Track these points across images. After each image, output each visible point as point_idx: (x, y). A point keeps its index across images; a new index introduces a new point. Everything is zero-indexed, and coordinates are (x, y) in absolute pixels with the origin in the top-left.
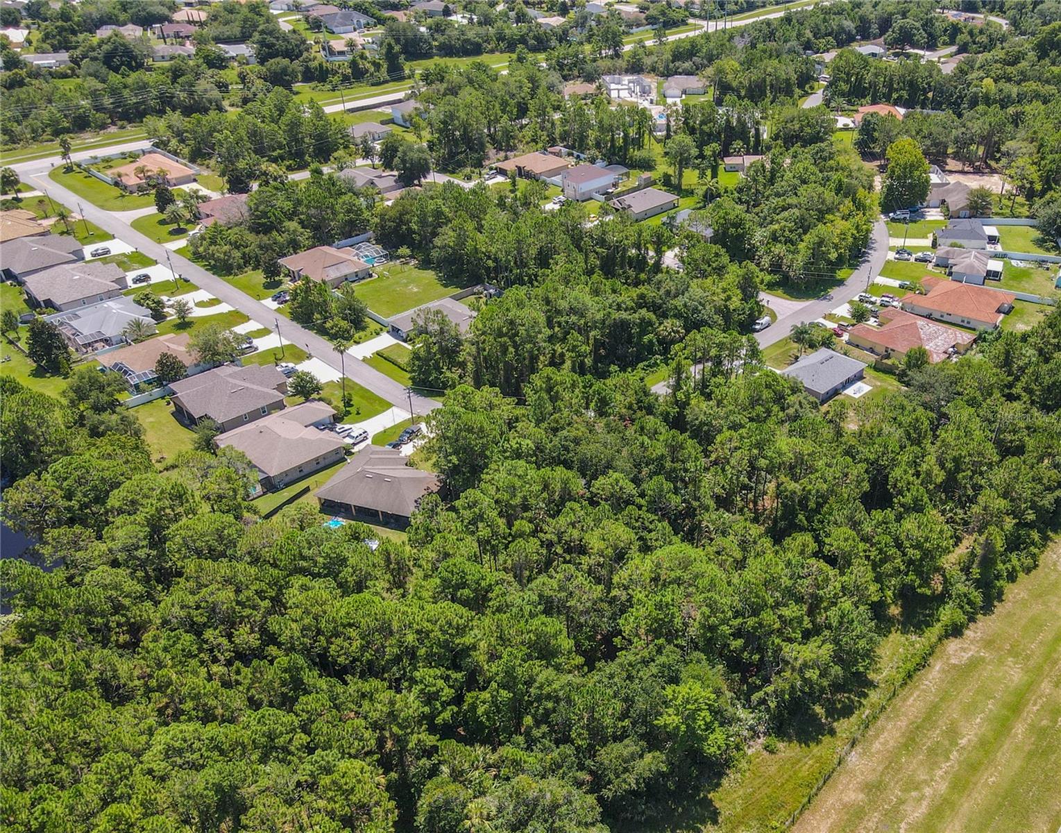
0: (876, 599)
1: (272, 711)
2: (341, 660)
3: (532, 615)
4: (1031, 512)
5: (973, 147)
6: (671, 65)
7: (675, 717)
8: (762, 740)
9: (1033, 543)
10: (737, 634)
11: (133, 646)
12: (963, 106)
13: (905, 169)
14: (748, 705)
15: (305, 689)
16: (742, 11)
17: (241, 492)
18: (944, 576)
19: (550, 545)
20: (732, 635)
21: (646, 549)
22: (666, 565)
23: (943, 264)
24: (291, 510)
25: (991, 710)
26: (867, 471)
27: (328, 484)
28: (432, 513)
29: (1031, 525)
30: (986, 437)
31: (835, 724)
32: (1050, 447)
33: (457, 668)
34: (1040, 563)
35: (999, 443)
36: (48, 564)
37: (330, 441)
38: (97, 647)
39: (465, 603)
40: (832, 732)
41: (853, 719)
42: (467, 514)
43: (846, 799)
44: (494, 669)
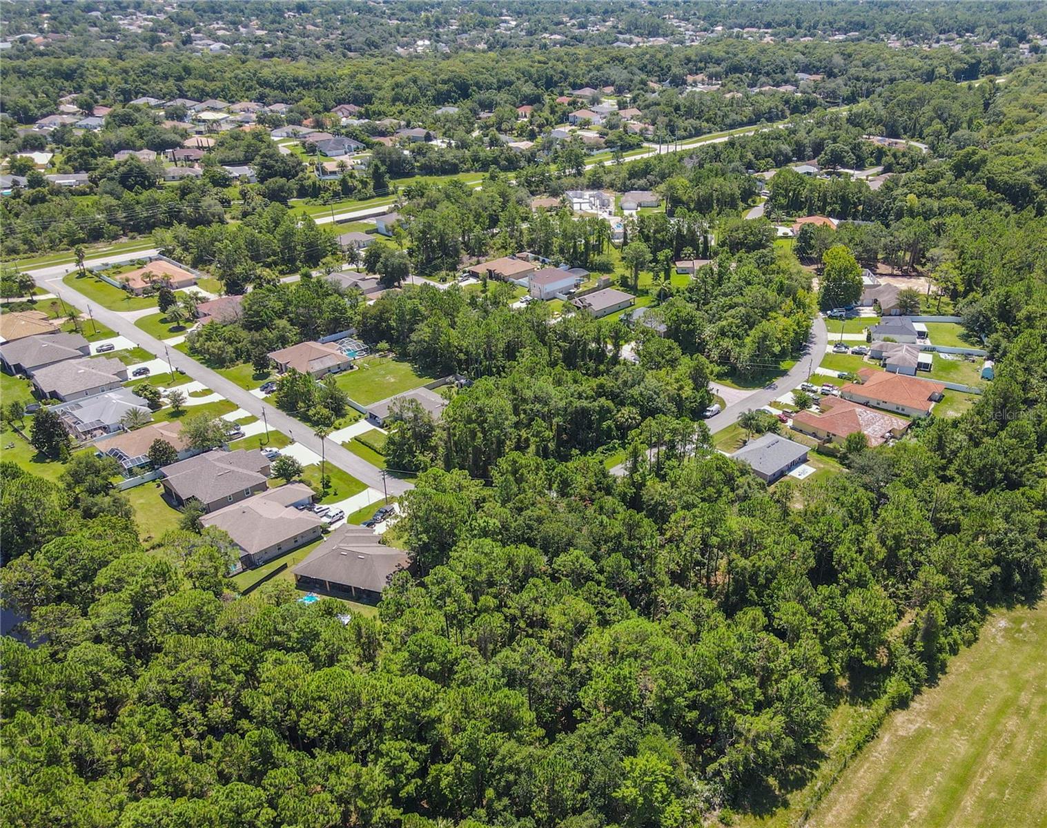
0: (824, 671)
1: (240, 785)
2: (310, 733)
3: (496, 688)
4: (969, 587)
5: (901, 254)
6: (628, 182)
7: (633, 789)
8: (718, 812)
9: (973, 617)
10: (693, 705)
11: (109, 721)
12: (889, 218)
13: (840, 272)
14: (703, 777)
15: (274, 763)
16: (691, 136)
17: (222, 570)
18: (889, 649)
19: (513, 619)
20: (687, 706)
21: (604, 623)
22: (624, 639)
23: (877, 356)
24: (268, 586)
25: (939, 783)
26: (812, 548)
27: (306, 561)
28: (403, 589)
29: (969, 600)
30: (923, 516)
31: (789, 796)
32: (984, 525)
33: (423, 741)
34: (980, 636)
35: (936, 522)
36: (34, 640)
37: (309, 519)
38: (75, 722)
39: (432, 676)
40: (786, 804)
41: (806, 790)
42: (436, 590)
44: (458, 742)
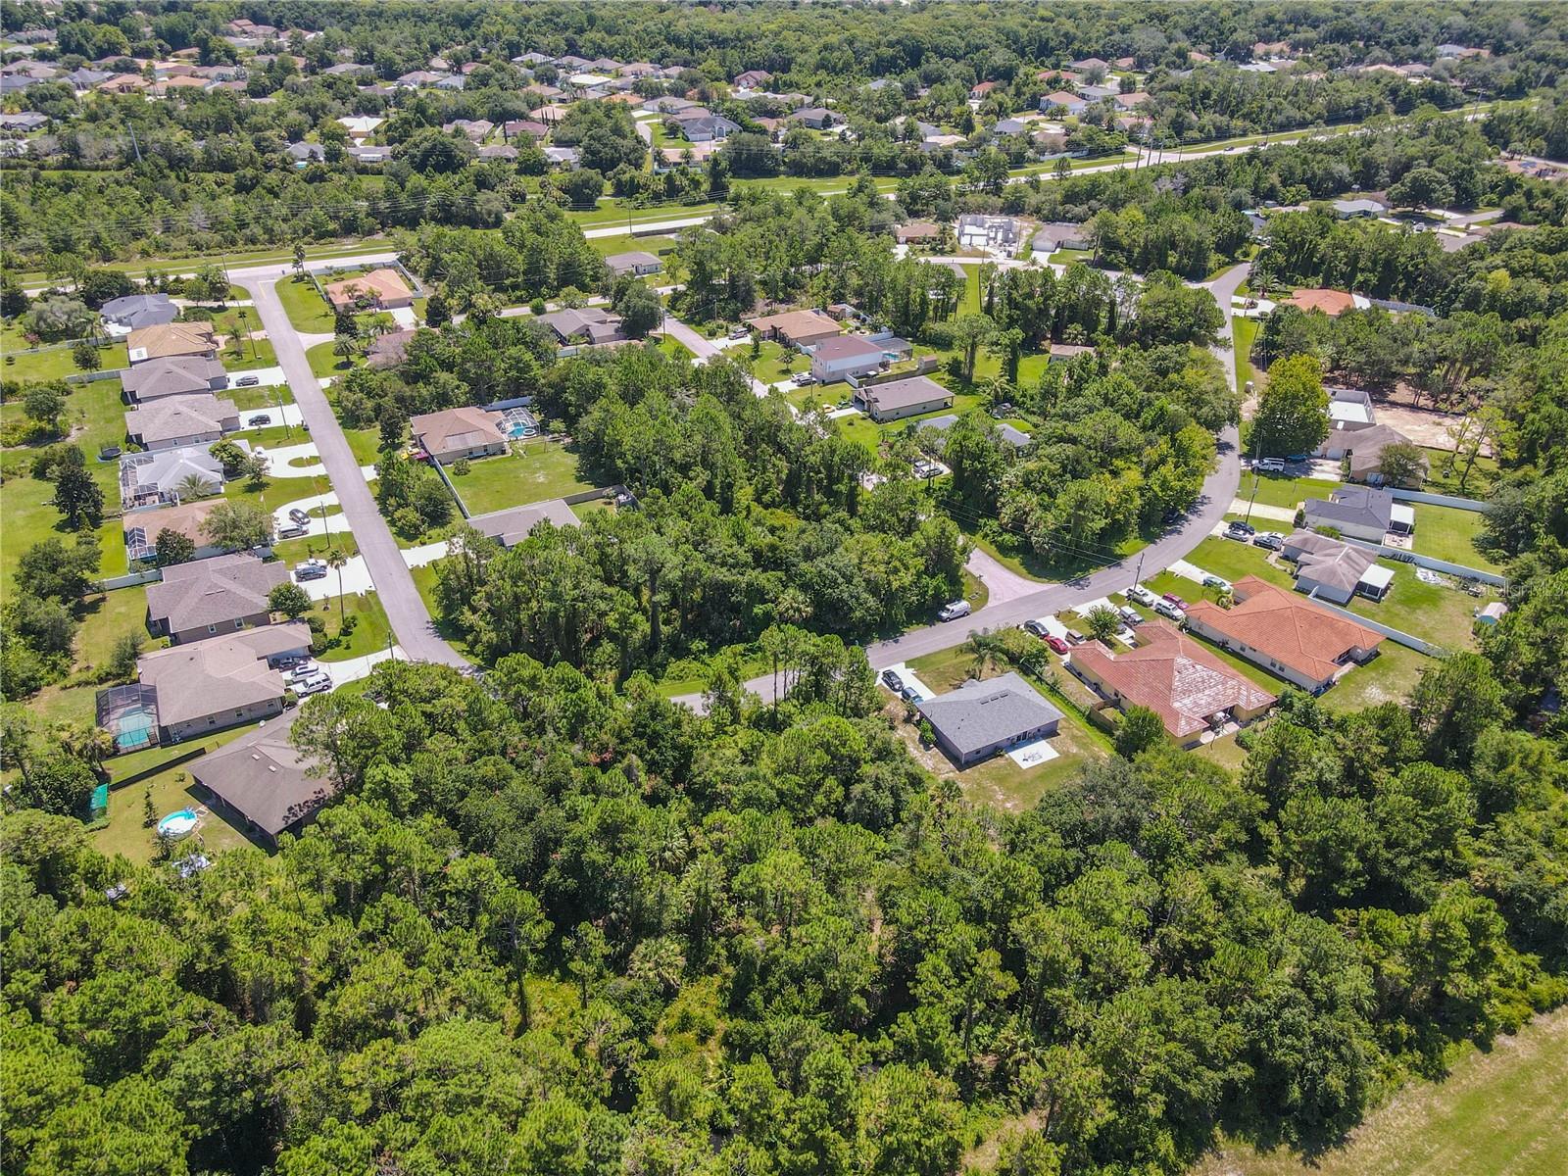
6: (1060, 208)
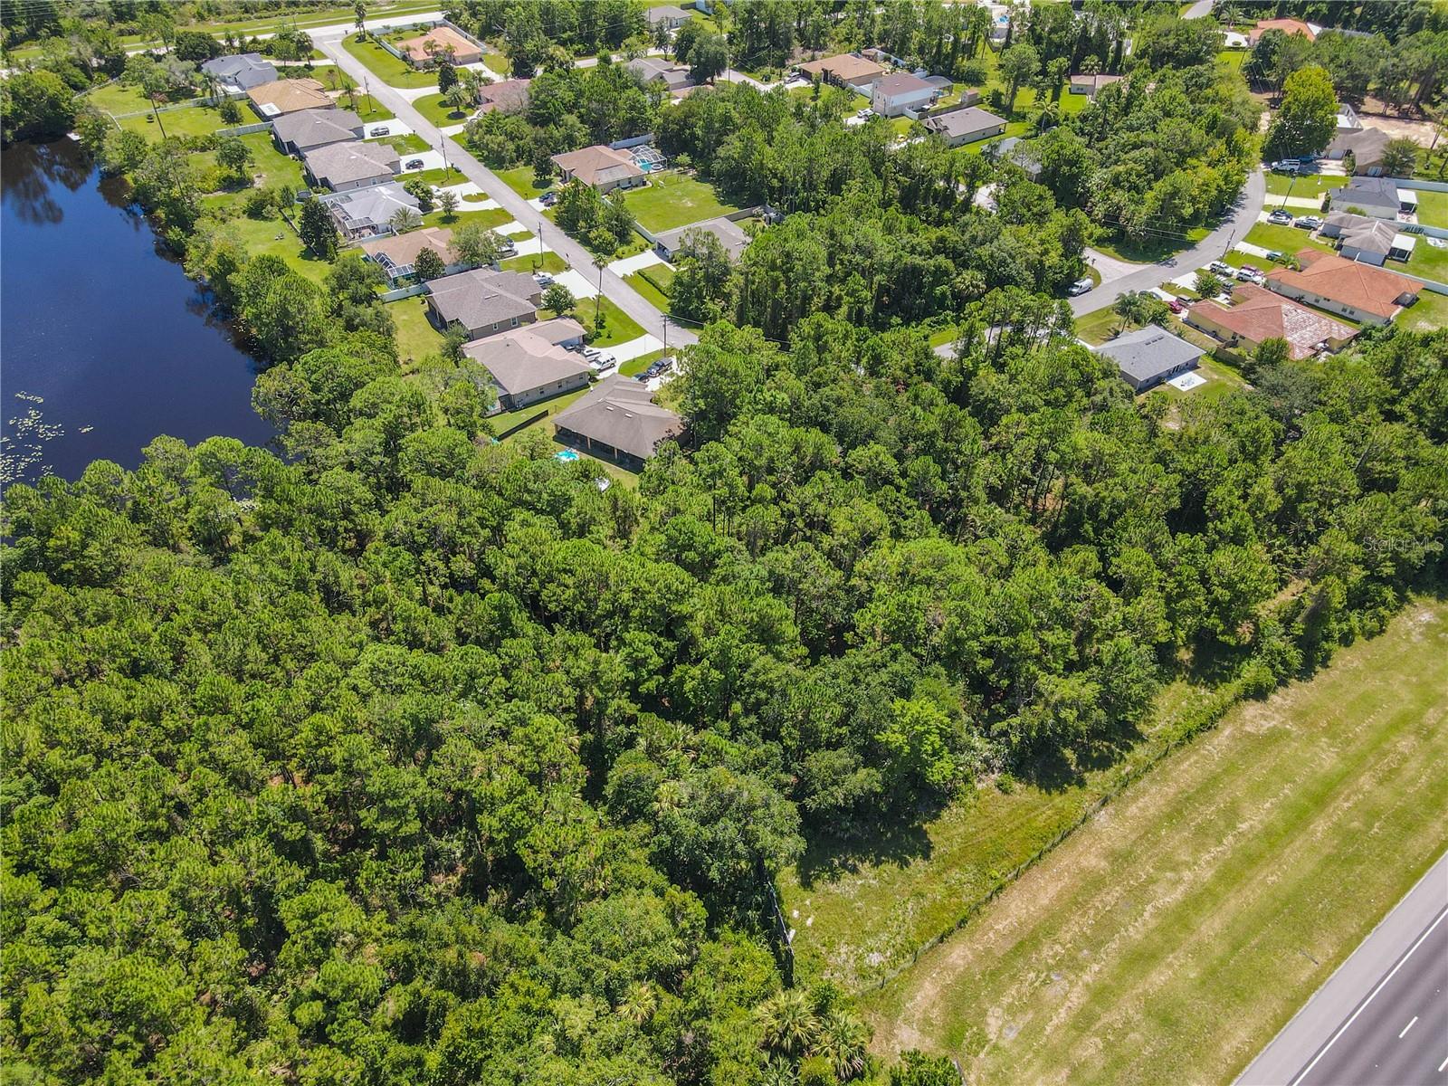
0: (1163, 640)
1: (477, 649)
2: (552, 606)
3: (758, 593)
4: (1389, 564)
5: (1404, 85)
7: (899, 736)
8: (996, 776)
9: (1384, 603)
10: (989, 652)
11: (356, 553)
12: (1400, 29)
13: (1305, 106)
14: (986, 733)
15: (512, 631)
17: (478, 409)
18: (1256, 625)
19: (792, 515)
20: (981, 652)
21: (897, 535)
22: (917, 561)
23: (1332, 234)
24: (523, 435)
25: (1286, 796)
26: (1180, 485)
27: (568, 411)
28: (669, 461)
29: (1386, 581)
30: (1346, 462)
31: (1087, 775)
32: (1434, 487)
33: (670, 635)
34: (1389, 628)
35: (1362, 472)
36: (290, 456)
37: (577, 363)
38: (323, 549)
39: (689, 567)
40: (1081, 783)
41: (1110, 773)
42: (706, 468)
43: (1084, 864)
44: (708, 645)
